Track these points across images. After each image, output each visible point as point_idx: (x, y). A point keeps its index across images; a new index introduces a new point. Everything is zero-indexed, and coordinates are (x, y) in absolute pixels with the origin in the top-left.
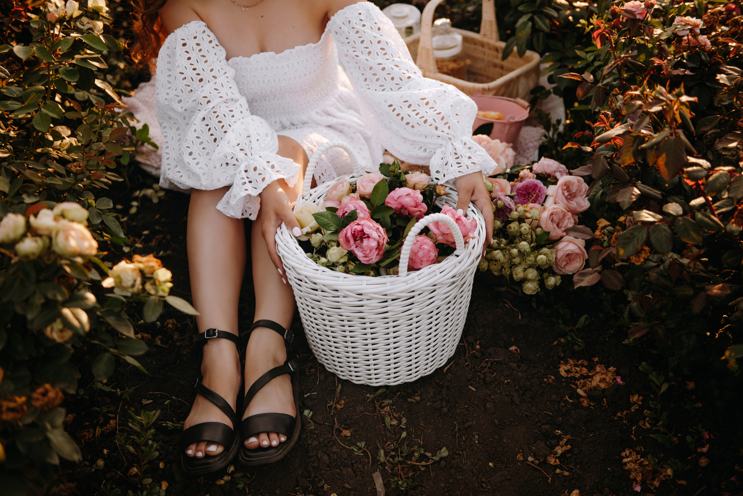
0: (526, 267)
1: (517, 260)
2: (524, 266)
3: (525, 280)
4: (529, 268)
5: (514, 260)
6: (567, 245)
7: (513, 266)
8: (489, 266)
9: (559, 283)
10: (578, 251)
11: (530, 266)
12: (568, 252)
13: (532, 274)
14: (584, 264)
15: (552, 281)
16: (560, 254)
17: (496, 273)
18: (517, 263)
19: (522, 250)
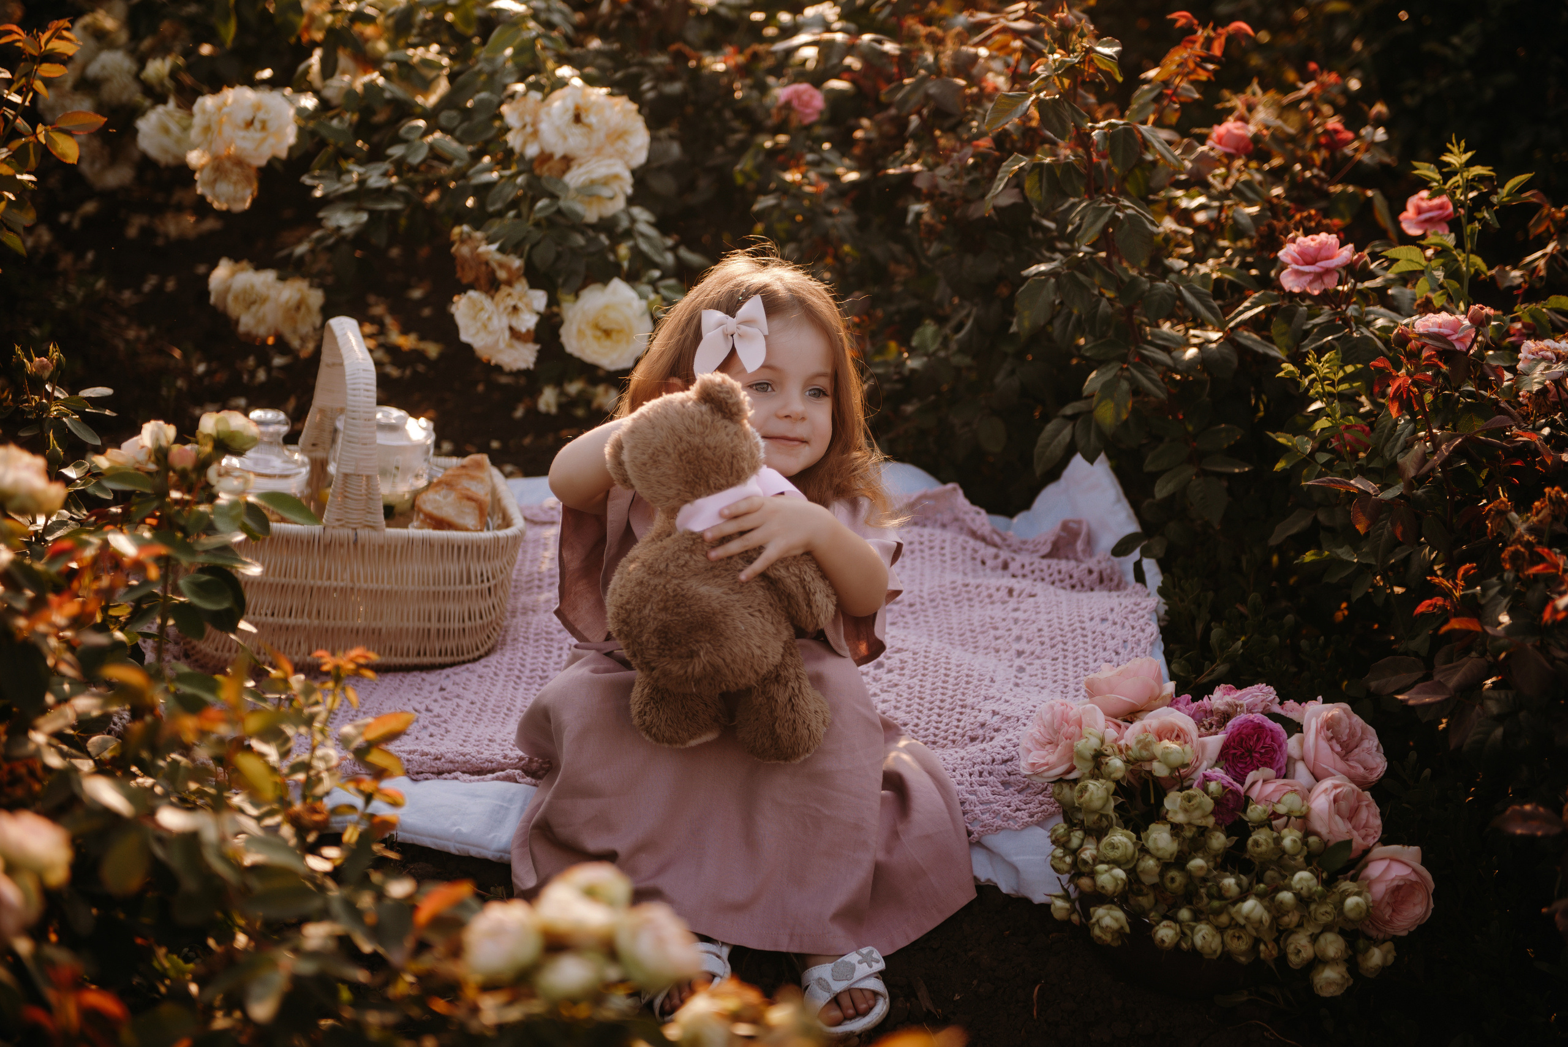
0: (1317, 931)
1: (1292, 919)
2: (1311, 929)
3: (1318, 961)
4: (1322, 932)
5: (1286, 919)
6: (1388, 867)
7: (1282, 933)
8: (1223, 942)
9: (1391, 958)
10: (1413, 877)
11: (1327, 928)
12: (1395, 883)
13: (1332, 944)
14: (1432, 906)
15: (1376, 957)
16: (1380, 889)
17: (1243, 959)
18: (1292, 926)
19: (1304, 892)
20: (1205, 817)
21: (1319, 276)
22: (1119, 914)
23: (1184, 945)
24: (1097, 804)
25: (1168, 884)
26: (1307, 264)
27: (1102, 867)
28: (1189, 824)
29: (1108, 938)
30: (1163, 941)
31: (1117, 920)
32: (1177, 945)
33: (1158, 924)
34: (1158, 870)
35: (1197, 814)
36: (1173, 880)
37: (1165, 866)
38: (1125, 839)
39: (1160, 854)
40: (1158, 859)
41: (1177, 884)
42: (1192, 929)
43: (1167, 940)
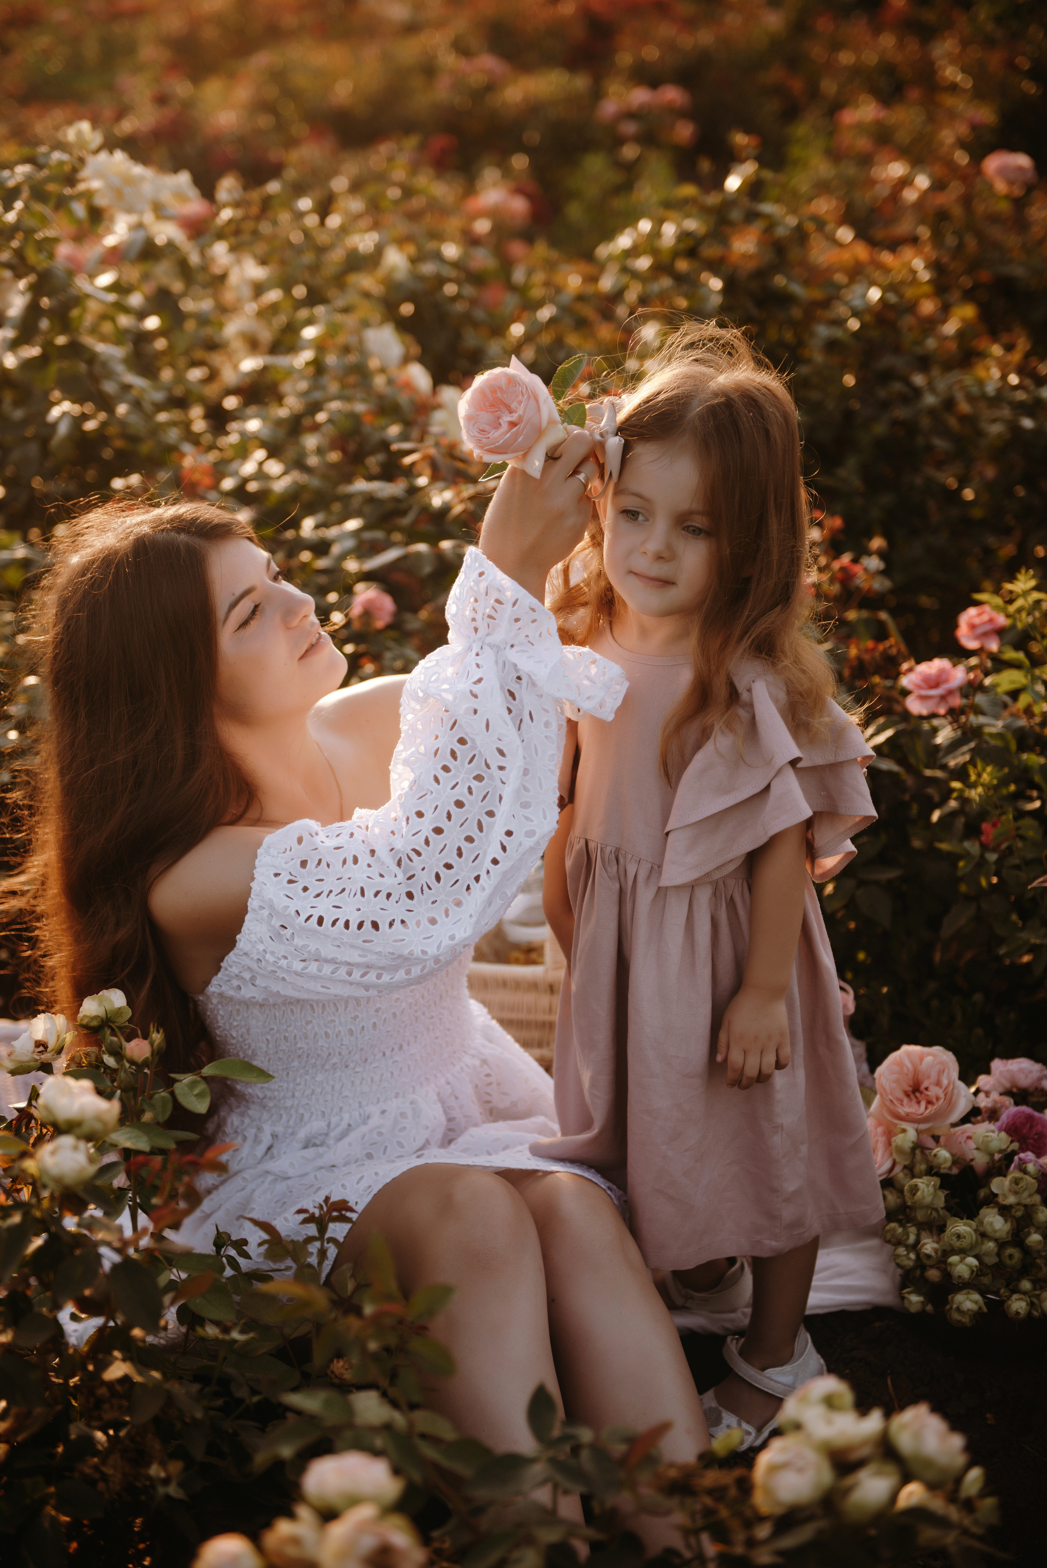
20: (1030, 1196)
21: (943, 698)
22: (976, 1297)
23: (1035, 1313)
24: (928, 1200)
25: (1008, 1262)
26: (931, 687)
27: (954, 1259)
28: (1018, 1204)
29: (966, 1320)
30: (1018, 1313)
31: (976, 1302)
32: (1029, 1314)
33: (1009, 1298)
34: (996, 1250)
35: (1026, 1194)
36: (1011, 1256)
37: (1002, 1245)
38: (968, 1229)
39: (997, 1235)
40: (996, 1240)
41: (1015, 1260)
42: (1038, 1297)
43: (1022, 1312)
